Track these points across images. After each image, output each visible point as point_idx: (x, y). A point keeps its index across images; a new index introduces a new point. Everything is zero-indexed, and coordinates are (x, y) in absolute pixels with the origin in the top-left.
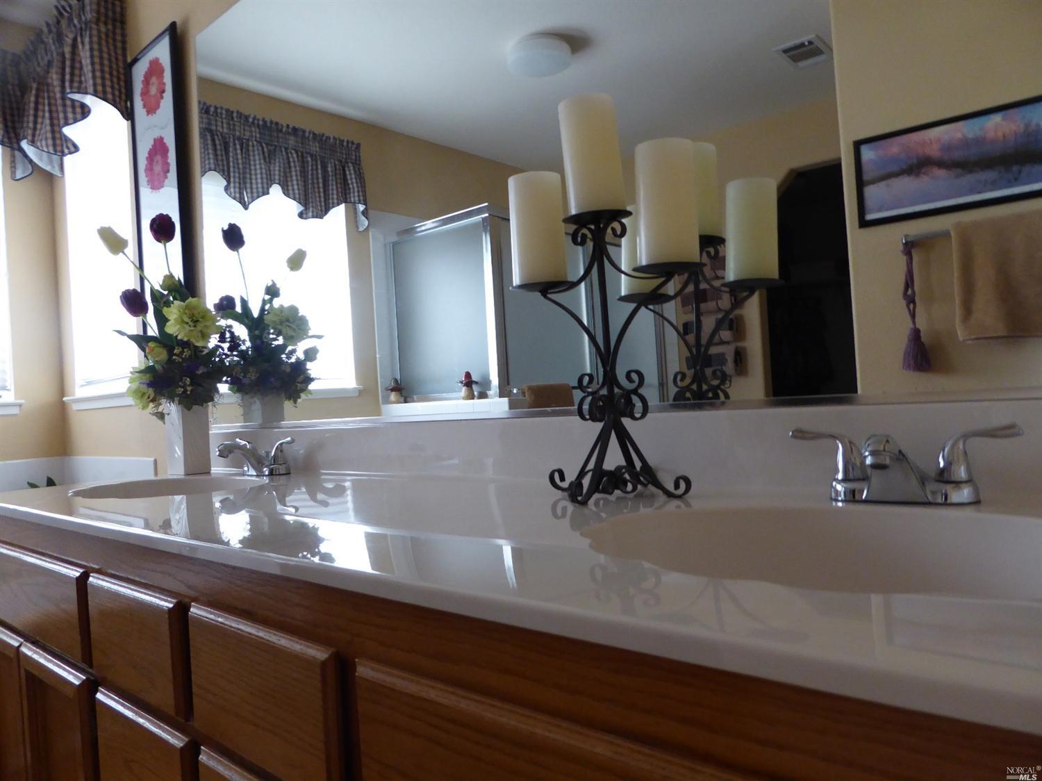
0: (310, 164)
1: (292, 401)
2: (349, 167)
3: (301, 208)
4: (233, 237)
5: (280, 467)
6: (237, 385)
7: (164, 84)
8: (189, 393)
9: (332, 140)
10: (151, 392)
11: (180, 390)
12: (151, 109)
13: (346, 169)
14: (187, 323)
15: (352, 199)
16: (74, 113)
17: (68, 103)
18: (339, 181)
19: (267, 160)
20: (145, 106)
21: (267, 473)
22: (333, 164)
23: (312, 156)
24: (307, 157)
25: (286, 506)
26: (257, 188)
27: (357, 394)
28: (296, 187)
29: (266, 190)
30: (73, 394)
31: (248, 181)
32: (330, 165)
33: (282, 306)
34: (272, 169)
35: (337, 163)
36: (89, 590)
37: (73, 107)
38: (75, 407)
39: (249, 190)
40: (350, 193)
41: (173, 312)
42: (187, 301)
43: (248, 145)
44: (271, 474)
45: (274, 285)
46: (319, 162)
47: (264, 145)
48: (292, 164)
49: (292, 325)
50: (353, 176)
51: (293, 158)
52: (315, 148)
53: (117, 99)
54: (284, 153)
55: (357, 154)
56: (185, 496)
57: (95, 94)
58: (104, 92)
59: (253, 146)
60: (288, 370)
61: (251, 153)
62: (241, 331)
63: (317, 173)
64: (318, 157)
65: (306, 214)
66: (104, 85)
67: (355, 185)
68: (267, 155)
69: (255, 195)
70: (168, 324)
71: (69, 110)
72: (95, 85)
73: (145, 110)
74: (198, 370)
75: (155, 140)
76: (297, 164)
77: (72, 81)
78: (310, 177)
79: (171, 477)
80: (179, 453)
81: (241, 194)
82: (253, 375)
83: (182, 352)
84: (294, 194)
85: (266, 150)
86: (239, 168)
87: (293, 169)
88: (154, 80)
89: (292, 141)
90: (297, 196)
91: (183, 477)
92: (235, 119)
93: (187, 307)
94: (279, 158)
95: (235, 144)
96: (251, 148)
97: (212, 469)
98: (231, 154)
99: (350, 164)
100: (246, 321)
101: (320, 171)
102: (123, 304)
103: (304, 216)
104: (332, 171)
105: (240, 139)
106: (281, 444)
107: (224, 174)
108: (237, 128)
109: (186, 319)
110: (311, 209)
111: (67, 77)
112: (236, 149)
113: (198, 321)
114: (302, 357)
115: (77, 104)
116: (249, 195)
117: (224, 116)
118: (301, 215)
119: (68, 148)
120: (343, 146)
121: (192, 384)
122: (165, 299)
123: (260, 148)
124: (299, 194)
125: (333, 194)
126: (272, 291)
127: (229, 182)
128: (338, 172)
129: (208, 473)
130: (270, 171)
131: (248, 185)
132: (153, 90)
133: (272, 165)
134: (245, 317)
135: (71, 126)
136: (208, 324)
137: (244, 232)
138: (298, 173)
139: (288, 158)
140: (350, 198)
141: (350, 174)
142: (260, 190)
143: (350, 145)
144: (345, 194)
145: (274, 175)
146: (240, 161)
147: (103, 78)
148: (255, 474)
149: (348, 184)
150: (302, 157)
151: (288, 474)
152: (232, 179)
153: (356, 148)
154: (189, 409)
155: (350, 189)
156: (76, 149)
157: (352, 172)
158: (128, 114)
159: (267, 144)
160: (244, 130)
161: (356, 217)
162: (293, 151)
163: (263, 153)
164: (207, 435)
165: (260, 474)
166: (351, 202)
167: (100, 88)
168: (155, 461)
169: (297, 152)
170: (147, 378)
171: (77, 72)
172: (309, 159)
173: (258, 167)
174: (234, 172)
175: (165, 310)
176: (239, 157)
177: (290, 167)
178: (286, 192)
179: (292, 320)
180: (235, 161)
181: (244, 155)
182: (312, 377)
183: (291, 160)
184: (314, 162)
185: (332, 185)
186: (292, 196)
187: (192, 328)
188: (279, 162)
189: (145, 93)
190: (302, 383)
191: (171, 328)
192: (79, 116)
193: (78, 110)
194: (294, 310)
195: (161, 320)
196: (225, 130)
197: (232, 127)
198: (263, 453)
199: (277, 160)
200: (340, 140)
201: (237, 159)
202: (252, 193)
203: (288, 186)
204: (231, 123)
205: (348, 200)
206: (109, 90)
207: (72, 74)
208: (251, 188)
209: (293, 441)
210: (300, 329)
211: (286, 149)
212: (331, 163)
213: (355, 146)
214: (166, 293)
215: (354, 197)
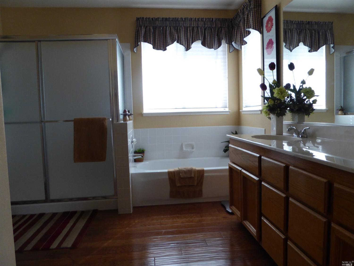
0: (314, 33)
1: (308, 116)
2: (328, 31)
3: (310, 49)
4: (291, 67)
5: (305, 135)
6: (291, 111)
7: (273, 23)
8: (279, 113)
9: (322, 23)
10: (269, 112)
11: (277, 112)
12: (268, 31)
13: (327, 32)
14: (279, 94)
15: (329, 43)
16: (247, 34)
17: (245, 31)
18: (324, 37)
19: (299, 34)
20: (267, 30)
21: (300, 136)
22: (322, 32)
23: (314, 30)
24: (312, 31)
25: (306, 146)
26: (295, 45)
27: (326, 111)
28: (308, 42)
29: (298, 45)
30: (242, 109)
31: (292, 42)
32: (321, 32)
33: (306, 87)
34: (300, 37)
35: (323, 31)
36: (262, 159)
37: (246, 32)
38: (243, 113)
39: (292, 46)
40: (328, 41)
41: (276, 91)
42: (280, 88)
43: (292, 31)
44: (302, 137)
45: (304, 80)
46: (317, 32)
47: (298, 30)
48: (307, 34)
49: (309, 93)
50: (329, 35)
51: (308, 32)
52: (316, 27)
53: (259, 29)
54: (305, 31)
55: (332, 26)
56: (276, 141)
57: (253, 29)
58: (256, 28)
59: (294, 31)
60: (307, 106)
61: (293, 33)
62: (293, 95)
63: (316, 36)
64: (317, 30)
65: (311, 50)
66: (256, 26)
67: (330, 38)
68: (298, 33)
69: (294, 47)
70: (274, 94)
71: (245, 33)
72: (253, 26)
73: (267, 31)
74: (282, 106)
75: (269, 40)
76: (309, 34)
77: (247, 25)
78: (313, 38)
79: (272, 135)
80: (275, 129)
81: (290, 47)
82: (297, 108)
83: (277, 102)
84: (307, 44)
85: (298, 31)
86: (289, 39)
87: (307, 36)
88: (270, 22)
89: (307, 26)
90: (308, 45)
91: (275, 135)
92: (289, 23)
93: (280, 89)
94: (303, 33)
95: (288, 31)
96: (293, 32)
97: (283, 133)
98: (287, 35)
99: (329, 30)
100: (295, 92)
101: (317, 35)
102: (260, 87)
103: (311, 51)
104: (321, 34)
105: (290, 29)
106: (305, 129)
107: (285, 42)
108: (289, 26)
109: (279, 93)
110: (313, 49)
111: (246, 25)
112: (289, 33)
113: (282, 93)
114: (312, 102)
115: (247, 31)
116: (292, 47)
117: (285, 23)
118: (309, 51)
119: (244, 43)
120: (326, 24)
121: (280, 110)
122: (273, 87)
123: (296, 31)
124: (309, 44)
125: (321, 42)
126: (303, 82)
127: (286, 44)
128: (324, 34)
129: (282, 134)
130: (299, 38)
131: (292, 44)
132: (269, 25)
133: (300, 36)
134: (294, 90)
135: (246, 37)
136: (285, 94)
137: (295, 65)
138: (309, 37)
139: (306, 32)
140: (328, 42)
141: (328, 34)
142: (296, 45)
143: (329, 23)
144: (326, 41)
145: (301, 39)
146: (290, 37)
147: (255, 24)
148: (297, 136)
149: (327, 38)
150: (311, 31)
151: (307, 137)
152: (287, 43)
153: (331, 24)
154: (279, 117)
155: (328, 39)
156: (246, 43)
157: (329, 33)
158: (262, 32)
159: (299, 29)
160: (292, 26)
161: (330, 49)
162: (308, 30)
163: (297, 32)
164: (282, 124)
165: (298, 136)
166: (328, 44)
167: (254, 27)
168: (265, 130)
169: (309, 30)
170: (268, 108)
171: (248, 23)
172: (313, 31)
173: (296, 37)
174: (288, 40)
175: (273, 90)
176: (290, 35)
177: (306, 36)
178: (305, 44)
179: (309, 92)
180: (288, 37)
181: (291, 34)
182: (314, 108)
183: (307, 33)
184: (315, 32)
185: (321, 39)
186: (307, 45)
187: (281, 95)
188: (303, 35)
189: (267, 26)
190: (311, 110)
191: (275, 95)
192: (248, 34)
193: (248, 33)
194: (310, 88)
195: (272, 92)
196: (286, 27)
197: (288, 26)
198: (299, 131)
199: (302, 34)
200: (325, 22)
201: (289, 36)
202: (293, 46)
203: (305, 42)
204: (288, 24)
205: (327, 43)
206: (257, 27)
207: (247, 23)
208: (293, 45)
209: (309, 128)
210: (312, 94)
211: (305, 29)
212: (321, 31)
213: (331, 23)
214: (273, 85)
215: (329, 42)
